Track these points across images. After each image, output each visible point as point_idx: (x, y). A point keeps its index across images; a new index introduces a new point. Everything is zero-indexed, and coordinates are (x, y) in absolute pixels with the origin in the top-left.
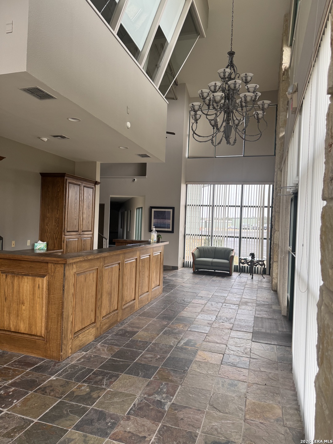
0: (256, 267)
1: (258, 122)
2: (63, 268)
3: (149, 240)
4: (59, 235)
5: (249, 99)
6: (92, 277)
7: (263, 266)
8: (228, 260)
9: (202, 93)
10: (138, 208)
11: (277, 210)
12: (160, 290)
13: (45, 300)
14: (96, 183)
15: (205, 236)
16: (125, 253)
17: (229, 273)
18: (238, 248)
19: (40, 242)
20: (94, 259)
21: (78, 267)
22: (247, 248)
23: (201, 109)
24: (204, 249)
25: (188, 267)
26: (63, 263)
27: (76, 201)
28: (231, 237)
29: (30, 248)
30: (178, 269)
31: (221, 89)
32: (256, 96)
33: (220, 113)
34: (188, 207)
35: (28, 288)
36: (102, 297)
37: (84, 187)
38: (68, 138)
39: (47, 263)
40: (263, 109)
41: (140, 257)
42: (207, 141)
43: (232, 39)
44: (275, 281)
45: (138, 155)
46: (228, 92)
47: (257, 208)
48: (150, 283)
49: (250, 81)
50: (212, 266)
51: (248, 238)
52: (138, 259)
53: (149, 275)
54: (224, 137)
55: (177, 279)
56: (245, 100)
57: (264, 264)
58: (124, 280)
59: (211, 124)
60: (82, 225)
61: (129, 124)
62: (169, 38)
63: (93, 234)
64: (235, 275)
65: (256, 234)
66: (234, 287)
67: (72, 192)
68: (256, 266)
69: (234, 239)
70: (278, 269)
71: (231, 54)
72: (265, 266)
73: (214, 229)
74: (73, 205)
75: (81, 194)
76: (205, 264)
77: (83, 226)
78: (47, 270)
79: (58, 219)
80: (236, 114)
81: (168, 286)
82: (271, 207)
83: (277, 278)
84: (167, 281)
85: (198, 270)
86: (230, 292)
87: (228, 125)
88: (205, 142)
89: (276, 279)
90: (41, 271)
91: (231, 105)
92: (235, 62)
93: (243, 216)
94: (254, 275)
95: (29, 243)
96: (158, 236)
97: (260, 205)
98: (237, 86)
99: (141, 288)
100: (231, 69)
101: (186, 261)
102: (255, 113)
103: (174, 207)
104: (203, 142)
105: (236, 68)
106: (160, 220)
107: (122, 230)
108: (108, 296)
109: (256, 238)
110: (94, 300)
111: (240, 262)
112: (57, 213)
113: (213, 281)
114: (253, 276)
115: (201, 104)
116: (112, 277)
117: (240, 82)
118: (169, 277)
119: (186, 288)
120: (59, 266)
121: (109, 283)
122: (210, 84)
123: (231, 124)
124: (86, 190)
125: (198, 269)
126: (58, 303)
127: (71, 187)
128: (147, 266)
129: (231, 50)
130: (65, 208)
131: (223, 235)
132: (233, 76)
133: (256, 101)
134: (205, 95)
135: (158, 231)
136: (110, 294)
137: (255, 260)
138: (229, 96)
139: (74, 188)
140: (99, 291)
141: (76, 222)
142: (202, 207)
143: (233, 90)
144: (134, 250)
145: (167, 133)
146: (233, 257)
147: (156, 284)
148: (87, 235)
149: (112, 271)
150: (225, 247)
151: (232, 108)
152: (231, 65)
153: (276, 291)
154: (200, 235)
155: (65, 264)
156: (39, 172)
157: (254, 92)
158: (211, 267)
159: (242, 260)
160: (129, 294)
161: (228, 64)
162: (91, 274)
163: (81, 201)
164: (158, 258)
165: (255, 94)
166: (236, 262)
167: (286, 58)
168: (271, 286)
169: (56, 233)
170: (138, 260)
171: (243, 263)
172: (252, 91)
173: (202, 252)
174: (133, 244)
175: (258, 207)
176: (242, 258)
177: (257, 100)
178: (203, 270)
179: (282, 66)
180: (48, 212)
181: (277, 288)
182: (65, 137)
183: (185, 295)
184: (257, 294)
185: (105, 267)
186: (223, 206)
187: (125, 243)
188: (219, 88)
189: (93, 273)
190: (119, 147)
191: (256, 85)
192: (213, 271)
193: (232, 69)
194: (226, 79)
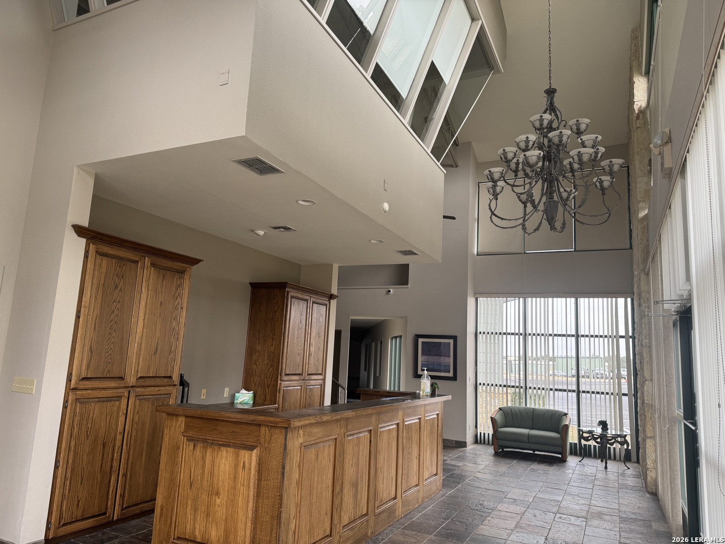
0: (612, 447)
1: (603, 194)
2: (283, 435)
3: (417, 392)
4: (273, 380)
5: (585, 158)
6: (327, 453)
7: (625, 446)
8: (559, 433)
9: (505, 153)
10: (394, 337)
11: (646, 343)
12: (438, 484)
13: (252, 490)
14: (331, 297)
15: (513, 387)
16: (379, 413)
17: (560, 456)
18: (575, 412)
19: (244, 391)
20: (331, 421)
21: (306, 433)
22: (591, 412)
23: (504, 178)
24: (513, 411)
25: (484, 443)
26: (284, 427)
27: (301, 325)
28: (560, 390)
29: (228, 401)
30: (466, 447)
31: (536, 145)
32: (596, 153)
33: (536, 182)
34: (480, 336)
35: (227, 467)
36: (342, 490)
37: (313, 303)
38: (295, 230)
39: (259, 425)
40: (611, 173)
41: (404, 422)
42: (515, 227)
43: (550, 70)
44: (651, 475)
45: (399, 252)
46: (548, 149)
47: (606, 339)
48: (420, 469)
49: (585, 130)
50: (529, 443)
51: (593, 392)
52: (400, 424)
53: (419, 455)
54: (545, 219)
55: (465, 465)
56: (580, 160)
57: (626, 442)
58: (377, 461)
59: (520, 201)
60: (308, 364)
61: (386, 206)
62: (446, 78)
63: (324, 380)
64: (572, 461)
65: (607, 386)
66: (574, 484)
67: (295, 311)
68: (612, 444)
69: (566, 395)
70: (656, 451)
71: (551, 92)
72: (628, 446)
73: (529, 377)
74: (296, 332)
75: (308, 314)
76: (516, 438)
77: (310, 365)
78: (258, 438)
79: (272, 353)
80: (564, 182)
81: (452, 477)
82: (631, 337)
83: (656, 469)
84: (449, 467)
85: (503, 450)
86: (565, 492)
87: (551, 200)
88: (512, 228)
89: (654, 472)
90: (248, 439)
91: (555, 169)
92: (556, 104)
93: (582, 354)
94: (608, 461)
95: (226, 393)
96: (432, 385)
97: (610, 334)
98: (565, 139)
99: (405, 479)
100: (550, 114)
101: (481, 433)
102: (597, 180)
103: (456, 336)
104: (509, 228)
105: (560, 113)
106: (432, 357)
107: (366, 373)
108: (353, 489)
109: (607, 393)
110: (329, 495)
111: (581, 437)
112: (272, 345)
113: (533, 470)
114: (606, 463)
115: (503, 170)
116: (359, 454)
117: (569, 132)
118: (452, 460)
119: (484, 481)
120: (277, 431)
121: (353, 465)
122: (518, 140)
123: (556, 198)
124: (316, 309)
125: (503, 447)
126: (273, 496)
127: (294, 304)
128: (415, 438)
129: (550, 87)
130: (284, 337)
131: (545, 386)
132: (555, 125)
133: (597, 161)
134: (510, 156)
135: (432, 377)
136: (355, 485)
137: (609, 433)
138: (551, 156)
139: (299, 305)
140: (338, 480)
141: (299, 360)
142: (505, 336)
143: (558, 146)
144: (395, 408)
145: (445, 217)
146: (567, 427)
147: (431, 473)
148: (315, 381)
149: (359, 444)
150: (552, 408)
151: (557, 173)
152: (551, 108)
153: (655, 495)
154: (505, 386)
155: (286, 428)
156: (248, 282)
157: (593, 147)
158: (527, 445)
159: (585, 432)
160: (386, 488)
161: (546, 107)
162: (327, 448)
163: (308, 325)
164: (433, 424)
165: (595, 150)
166: (573, 437)
167: (639, 93)
168: (644, 484)
169: (269, 378)
170: (401, 426)
171: (587, 439)
172: (591, 146)
173: (509, 417)
174: (392, 398)
175: (608, 336)
176: (584, 429)
177: (599, 160)
178: (512, 450)
179: (635, 106)
180: (259, 343)
181: (657, 488)
182: (291, 229)
183: (483, 495)
184: (619, 498)
185: (348, 436)
186: (543, 335)
187: (377, 395)
188: (533, 144)
189: (329, 446)
190: (370, 241)
191: (596, 136)
192: (531, 452)
193: (553, 114)
194: (544, 130)
